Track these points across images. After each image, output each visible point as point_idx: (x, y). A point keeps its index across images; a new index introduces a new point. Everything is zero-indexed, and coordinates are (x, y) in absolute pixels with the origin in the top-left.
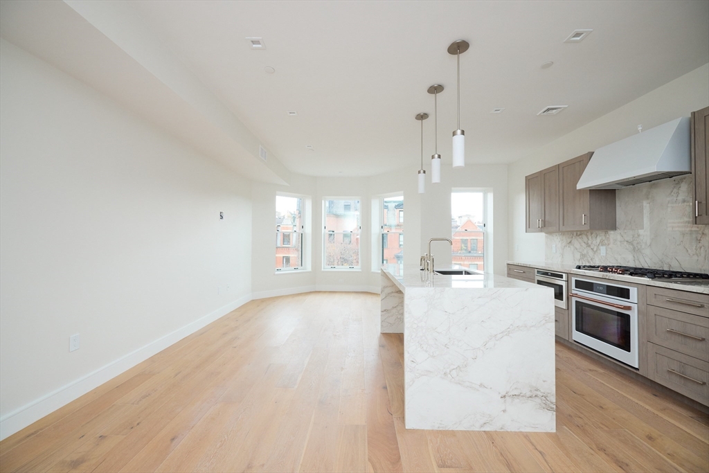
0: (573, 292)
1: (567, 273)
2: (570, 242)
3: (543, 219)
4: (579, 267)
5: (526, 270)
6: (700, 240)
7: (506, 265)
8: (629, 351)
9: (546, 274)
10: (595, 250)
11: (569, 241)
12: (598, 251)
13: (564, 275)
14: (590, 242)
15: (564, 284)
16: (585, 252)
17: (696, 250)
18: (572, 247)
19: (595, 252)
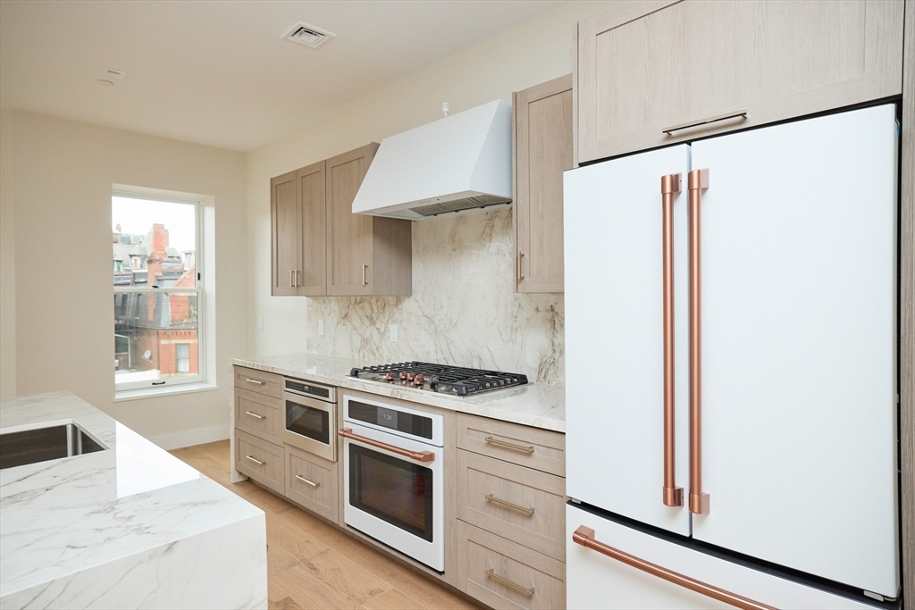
0: (347, 426)
1: (336, 387)
2: (346, 316)
3: (300, 269)
4: (355, 373)
5: (267, 378)
6: (516, 317)
7: (232, 368)
8: (431, 541)
9: (300, 387)
10: (382, 330)
11: (344, 314)
12: (387, 334)
13: (330, 390)
14: (374, 316)
15: (329, 408)
16: (367, 335)
17: (512, 333)
18: (348, 324)
19: (382, 335)
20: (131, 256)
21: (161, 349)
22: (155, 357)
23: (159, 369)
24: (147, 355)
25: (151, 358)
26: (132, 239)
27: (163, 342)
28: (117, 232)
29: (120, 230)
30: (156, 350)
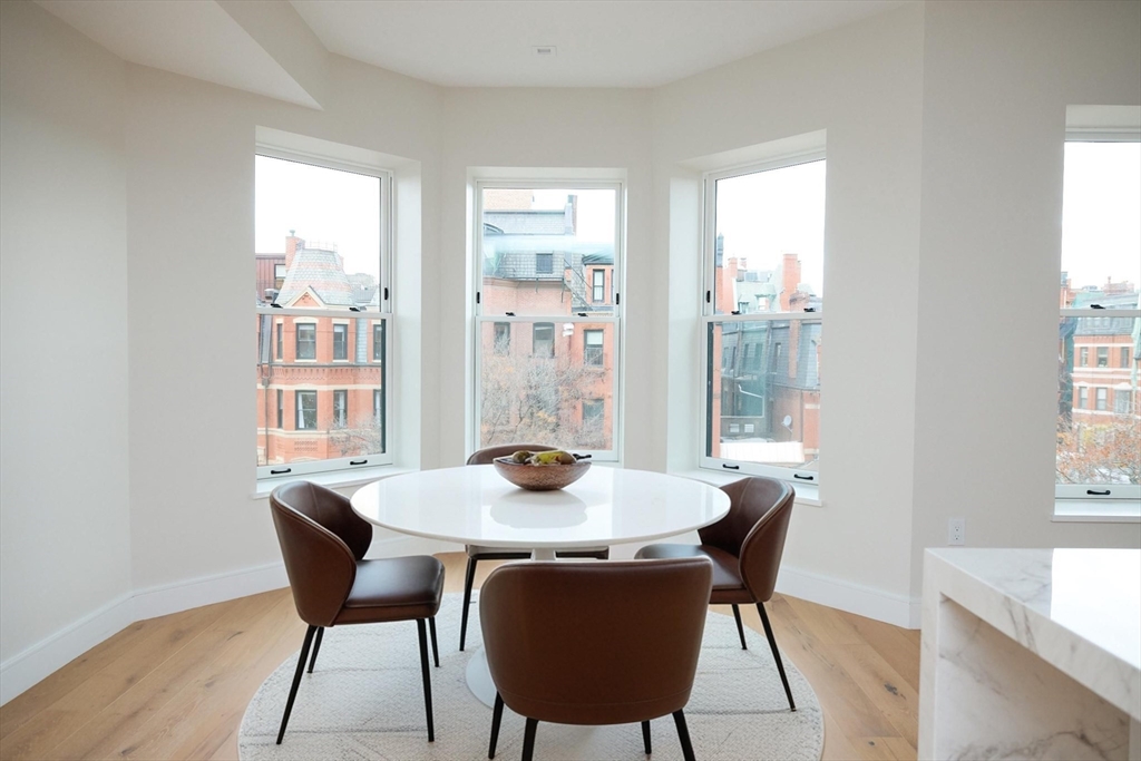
20: (758, 297)
21: (804, 414)
22: (797, 424)
23: (801, 441)
24: (787, 422)
25: (791, 426)
26: (759, 275)
27: (808, 406)
28: (742, 268)
29: (745, 266)
30: (798, 416)
